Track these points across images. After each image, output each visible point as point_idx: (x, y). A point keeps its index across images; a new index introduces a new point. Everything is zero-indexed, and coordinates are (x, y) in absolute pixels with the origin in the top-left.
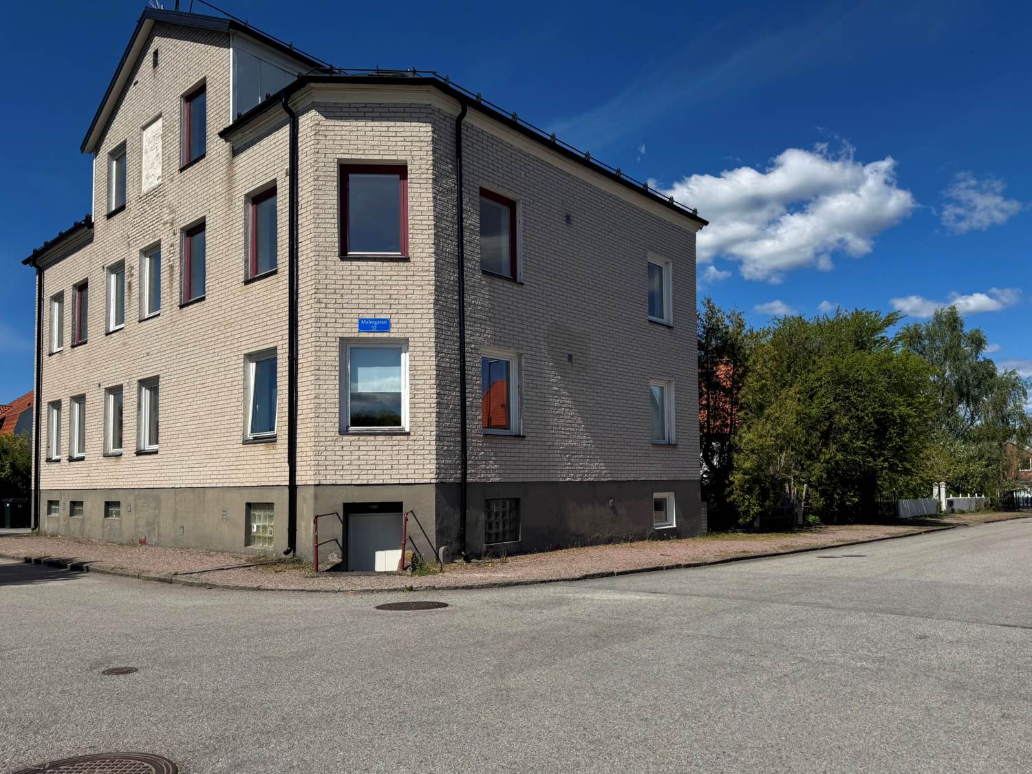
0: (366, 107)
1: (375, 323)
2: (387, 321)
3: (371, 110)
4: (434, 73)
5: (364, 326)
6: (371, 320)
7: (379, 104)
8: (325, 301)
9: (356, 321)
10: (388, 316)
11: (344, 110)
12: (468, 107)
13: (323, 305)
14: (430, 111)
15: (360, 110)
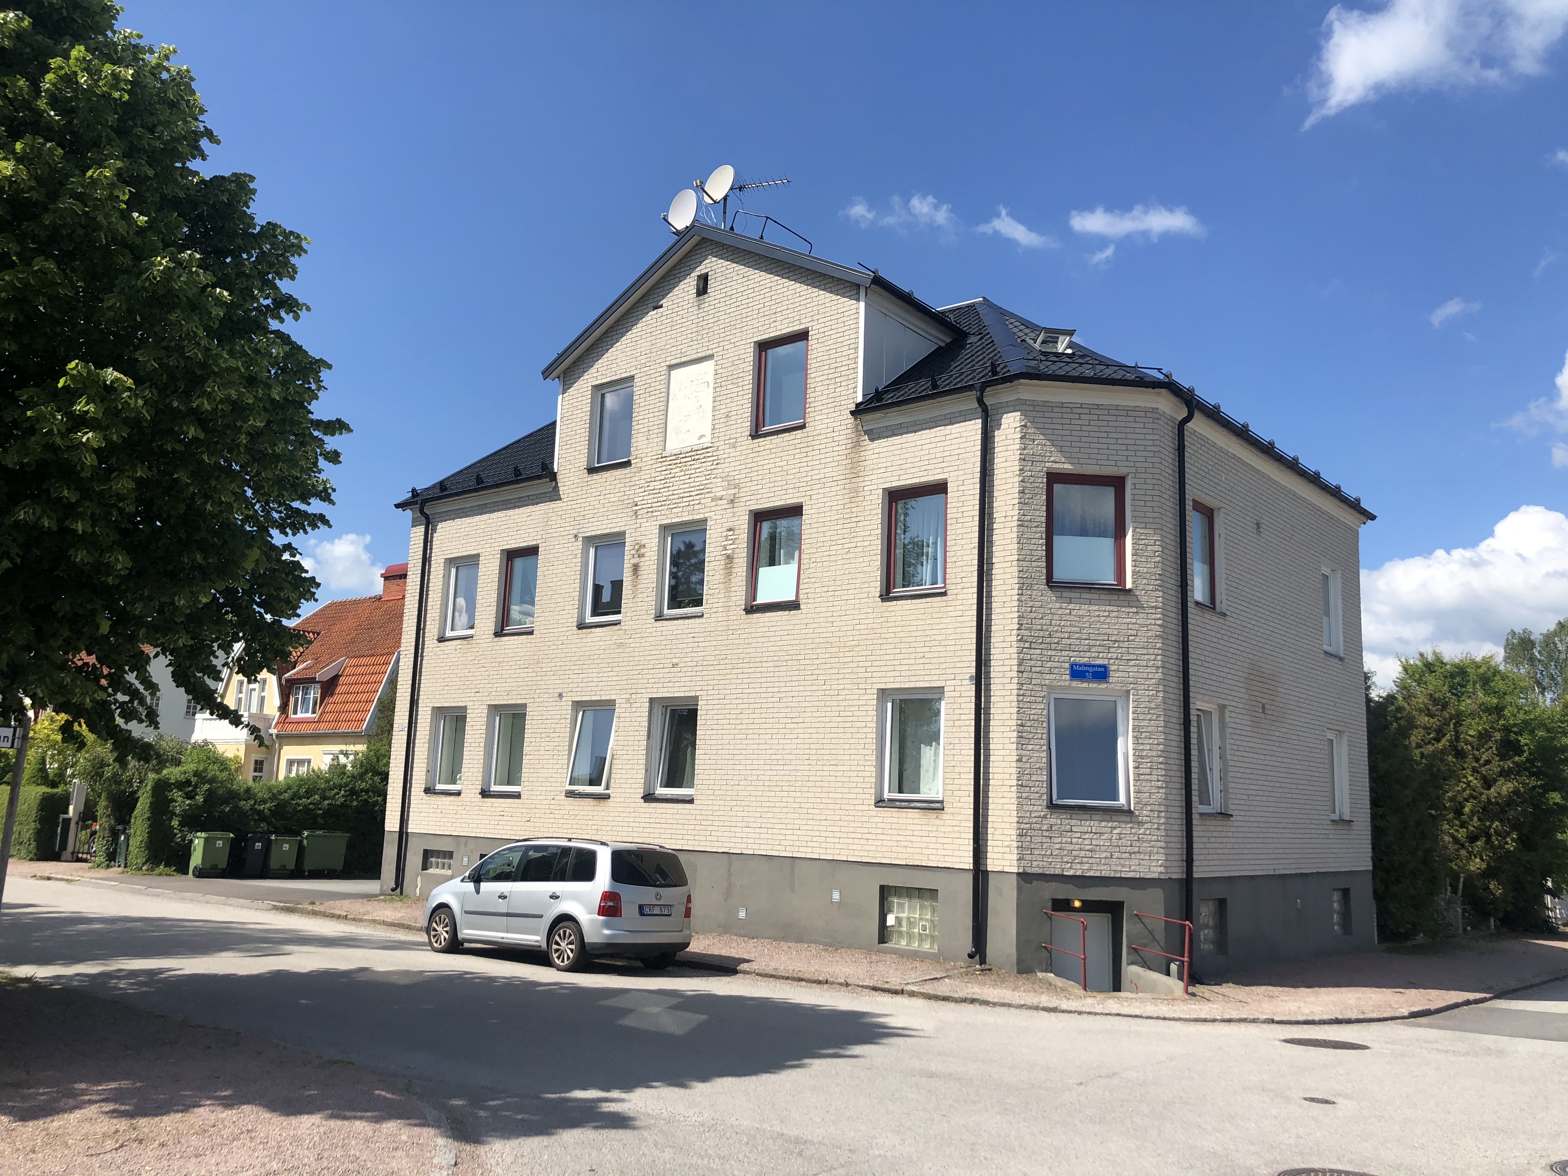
0: (1081, 408)
1: (1091, 670)
2: (1104, 667)
3: (1087, 411)
4: (1159, 370)
5: (1078, 672)
6: (1085, 666)
7: (1098, 405)
8: (1030, 639)
9: (1067, 665)
10: (1106, 662)
11: (1055, 410)
12: (1196, 411)
13: (1027, 645)
14: (1157, 416)
15: (1075, 410)
